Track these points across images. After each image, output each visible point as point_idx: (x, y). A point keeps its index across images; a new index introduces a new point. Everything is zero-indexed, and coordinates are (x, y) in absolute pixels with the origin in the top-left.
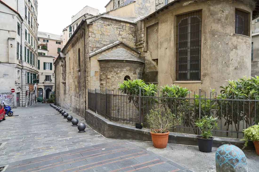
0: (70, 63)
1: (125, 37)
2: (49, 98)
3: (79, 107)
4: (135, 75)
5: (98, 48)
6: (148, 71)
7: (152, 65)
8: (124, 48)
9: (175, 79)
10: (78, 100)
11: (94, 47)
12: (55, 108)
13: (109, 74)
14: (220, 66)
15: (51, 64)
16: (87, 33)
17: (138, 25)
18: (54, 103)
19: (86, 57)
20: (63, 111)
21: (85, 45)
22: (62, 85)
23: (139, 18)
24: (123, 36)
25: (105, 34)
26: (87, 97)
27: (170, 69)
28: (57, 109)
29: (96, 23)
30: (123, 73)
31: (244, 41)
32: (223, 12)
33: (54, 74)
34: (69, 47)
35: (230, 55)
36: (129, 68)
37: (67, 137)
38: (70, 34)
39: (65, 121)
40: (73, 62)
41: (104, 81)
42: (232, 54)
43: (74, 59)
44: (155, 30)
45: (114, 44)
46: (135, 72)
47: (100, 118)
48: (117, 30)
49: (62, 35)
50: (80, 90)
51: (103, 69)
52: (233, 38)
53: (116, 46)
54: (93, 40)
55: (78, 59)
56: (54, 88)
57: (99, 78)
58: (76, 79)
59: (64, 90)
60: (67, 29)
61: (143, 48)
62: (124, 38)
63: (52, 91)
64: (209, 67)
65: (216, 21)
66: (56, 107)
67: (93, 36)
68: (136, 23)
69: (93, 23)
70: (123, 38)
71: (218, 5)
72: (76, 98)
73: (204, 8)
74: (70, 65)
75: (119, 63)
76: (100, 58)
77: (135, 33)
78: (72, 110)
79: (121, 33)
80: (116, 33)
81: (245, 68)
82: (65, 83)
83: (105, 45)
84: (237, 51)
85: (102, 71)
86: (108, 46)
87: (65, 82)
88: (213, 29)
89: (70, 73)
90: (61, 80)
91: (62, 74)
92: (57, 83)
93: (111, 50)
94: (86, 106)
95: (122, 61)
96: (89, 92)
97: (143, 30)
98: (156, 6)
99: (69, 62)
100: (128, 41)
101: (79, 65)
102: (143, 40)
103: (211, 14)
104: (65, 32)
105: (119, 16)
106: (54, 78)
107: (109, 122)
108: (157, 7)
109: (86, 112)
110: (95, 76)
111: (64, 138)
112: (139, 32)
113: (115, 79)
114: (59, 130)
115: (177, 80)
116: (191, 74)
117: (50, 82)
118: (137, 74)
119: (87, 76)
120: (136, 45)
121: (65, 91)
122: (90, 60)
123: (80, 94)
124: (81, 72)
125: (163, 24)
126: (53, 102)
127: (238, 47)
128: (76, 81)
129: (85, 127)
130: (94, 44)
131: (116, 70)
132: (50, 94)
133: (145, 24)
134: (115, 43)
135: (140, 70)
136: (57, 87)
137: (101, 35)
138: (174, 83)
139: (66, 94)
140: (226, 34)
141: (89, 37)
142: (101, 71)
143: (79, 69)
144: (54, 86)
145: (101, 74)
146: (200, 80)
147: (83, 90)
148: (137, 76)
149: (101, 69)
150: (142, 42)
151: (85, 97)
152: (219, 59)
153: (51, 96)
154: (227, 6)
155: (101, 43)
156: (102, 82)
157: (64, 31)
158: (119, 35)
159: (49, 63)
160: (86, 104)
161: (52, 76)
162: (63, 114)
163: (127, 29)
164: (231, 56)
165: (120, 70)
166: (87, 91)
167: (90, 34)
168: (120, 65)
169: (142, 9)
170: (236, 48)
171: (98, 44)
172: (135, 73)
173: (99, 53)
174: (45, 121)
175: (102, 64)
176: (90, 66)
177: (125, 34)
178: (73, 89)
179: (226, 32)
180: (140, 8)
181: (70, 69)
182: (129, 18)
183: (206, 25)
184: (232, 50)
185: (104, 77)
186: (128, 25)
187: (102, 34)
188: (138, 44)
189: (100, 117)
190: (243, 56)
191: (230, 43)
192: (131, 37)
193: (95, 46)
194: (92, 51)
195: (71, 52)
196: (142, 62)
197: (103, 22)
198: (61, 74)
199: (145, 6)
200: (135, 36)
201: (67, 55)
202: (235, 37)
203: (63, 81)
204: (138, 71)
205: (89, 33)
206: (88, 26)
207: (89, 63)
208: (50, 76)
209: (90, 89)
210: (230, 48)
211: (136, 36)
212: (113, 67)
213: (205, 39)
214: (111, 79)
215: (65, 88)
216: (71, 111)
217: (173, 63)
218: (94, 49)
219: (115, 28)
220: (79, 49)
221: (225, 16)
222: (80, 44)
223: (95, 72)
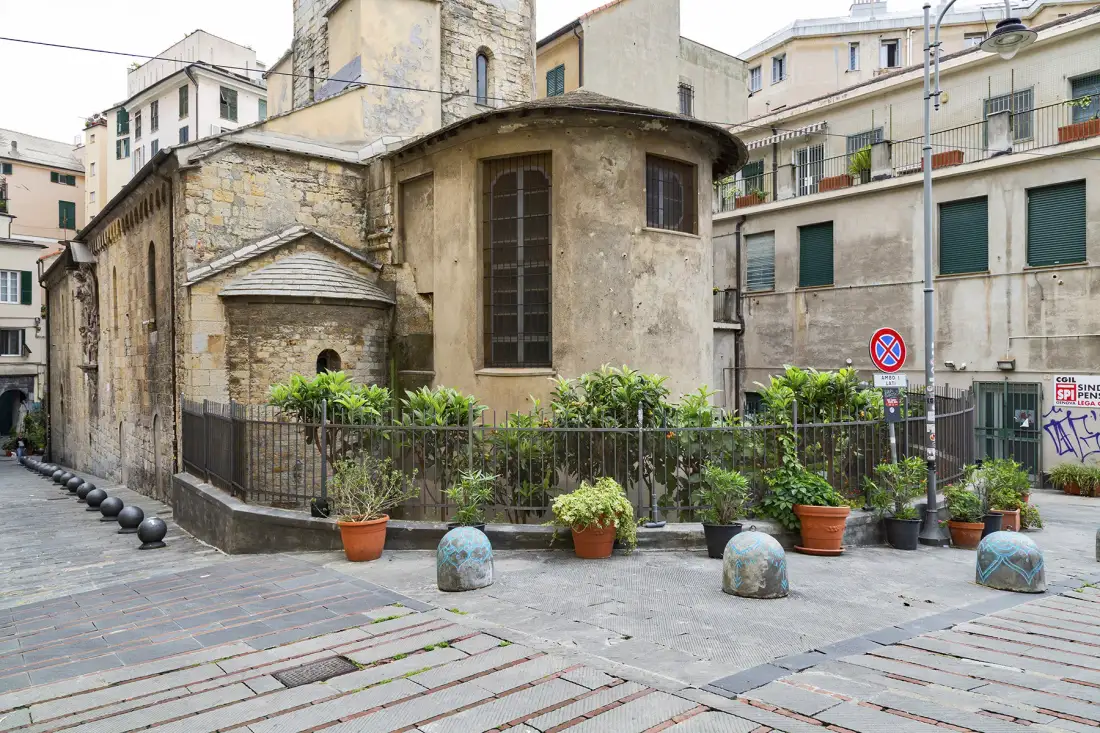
0: (115, 289)
1: (325, 212)
2: (18, 430)
3: (153, 465)
4: (359, 348)
5: (221, 251)
6: (405, 331)
7: (418, 313)
8: (322, 251)
9: (481, 362)
10: (147, 439)
11: (206, 248)
12: (46, 474)
13: (262, 346)
14: (605, 325)
15: (26, 277)
16: (178, 197)
17: (372, 168)
18: (41, 453)
19: (175, 280)
20: (85, 485)
21: (172, 239)
22: (79, 379)
23: (380, 142)
24: (318, 209)
25: (249, 199)
26: (180, 427)
27: (466, 331)
28: (58, 480)
29: (214, 164)
30: (311, 343)
31: (678, 247)
32: (610, 163)
33: (43, 324)
34: (112, 227)
35: (632, 289)
36: (334, 324)
37: (96, 562)
38: (119, 143)
39: (91, 520)
40: (127, 289)
41: (243, 369)
42: (641, 289)
43: (132, 277)
44: (426, 195)
45: (282, 236)
46: (358, 337)
47: (217, 497)
48: (294, 186)
49: (84, 142)
50: (154, 402)
51: (239, 328)
52: (641, 240)
53: (290, 246)
54: (202, 223)
55: (147, 279)
56: (41, 386)
57: (223, 359)
58: (141, 358)
59: (90, 397)
60: (105, 118)
61: (389, 253)
62: (323, 216)
63: (31, 398)
64: (573, 327)
65: (591, 190)
66: (53, 471)
67: (202, 208)
68: (365, 163)
69: (202, 163)
70: (316, 216)
71: (595, 141)
72: (142, 432)
73: (558, 148)
74: (116, 297)
75: (299, 307)
76: (227, 288)
77: (363, 199)
78: (125, 480)
79: (310, 197)
80: (290, 196)
81: (682, 329)
82: (97, 369)
83: (246, 242)
84: (653, 279)
85: (237, 334)
86: (260, 244)
87: (92, 363)
88: (582, 211)
89: (116, 328)
90: (79, 357)
91: (82, 329)
92: (59, 366)
93: (271, 260)
94: (176, 461)
95: (308, 301)
96: (188, 409)
97: (389, 189)
98: (443, 101)
99: (112, 286)
100: (337, 226)
101: (153, 304)
102: (390, 225)
103: (577, 168)
104: (97, 131)
105: (303, 137)
106: (38, 340)
107: (237, 506)
108: (445, 104)
109: (175, 480)
110: (209, 352)
111: (87, 567)
112: (377, 194)
113: (283, 360)
114: (68, 547)
115: (488, 364)
116: (528, 346)
117: (21, 360)
118: (367, 343)
119: (179, 351)
120: (367, 240)
121: (94, 400)
122: (189, 294)
123: (156, 415)
124: (158, 334)
125: (447, 182)
126: (37, 448)
127: (656, 268)
128: (141, 363)
129: (162, 531)
130: (205, 236)
131: (287, 331)
132: (23, 415)
133: (394, 170)
134: (287, 233)
135: (380, 329)
136: (57, 381)
137: (233, 204)
138: (477, 375)
139: (98, 416)
140: (622, 230)
141: (187, 212)
142: (232, 333)
143: (153, 320)
144: (42, 379)
145: (233, 343)
146: (550, 366)
147: (169, 400)
148: (366, 349)
149: (231, 329)
150: (386, 231)
151: (175, 427)
152: (600, 302)
153: (28, 422)
154: (621, 147)
155: (231, 234)
156: (237, 374)
157: (90, 125)
158: (303, 205)
159: (14, 274)
160: (176, 454)
161: (30, 334)
162: (83, 496)
163: (333, 183)
164: (635, 295)
165: (301, 330)
166: (179, 404)
167: (190, 202)
168: (302, 314)
169: (388, 112)
170: (650, 269)
171: (221, 238)
172: (357, 341)
173: (224, 271)
174: (7, 525)
175: (236, 311)
176: (190, 316)
177: (327, 203)
178: (129, 395)
179: (621, 223)
180: (382, 109)
181: (116, 316)
182: (341, 144)
183: (563, 200)
184: (639, 277)
185: (243, 356)
186: (338, 170)
187: (238, 202)
188: (374, 236)
189: (216, 494)
190: (674, 296)
191: (632, 258)
192: (348, 210)
193: (209, 246)
194: (196, 264)
195: (119, 247)
196: (386, 303)
197: (239, 160)
198: (78, 332)
199: (403, 102)
200: (363, 206)
201: (103, 254)
202: (648, 239)
203: (87, 360)
204: (369, 332)
205: (187, 200)
206: (184, 172)
207: (187, 307)
208: (24, 331)
209: (190, 399)
210: (633, 271)
211: (368, 209)
212: (276, 321)
213: (562, 244)
214: (269, 363)
215: (97, 391)
216: (120, 483)
217: (474, 310)
218: (206, 255)
219: (288, 181)
220: (152, 246)
221: (616, 174)
222: (153, 226)
223: (211, 337)
